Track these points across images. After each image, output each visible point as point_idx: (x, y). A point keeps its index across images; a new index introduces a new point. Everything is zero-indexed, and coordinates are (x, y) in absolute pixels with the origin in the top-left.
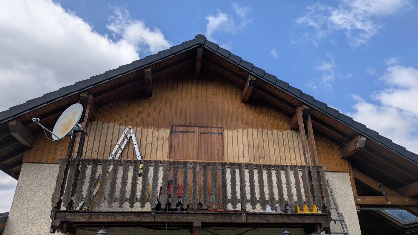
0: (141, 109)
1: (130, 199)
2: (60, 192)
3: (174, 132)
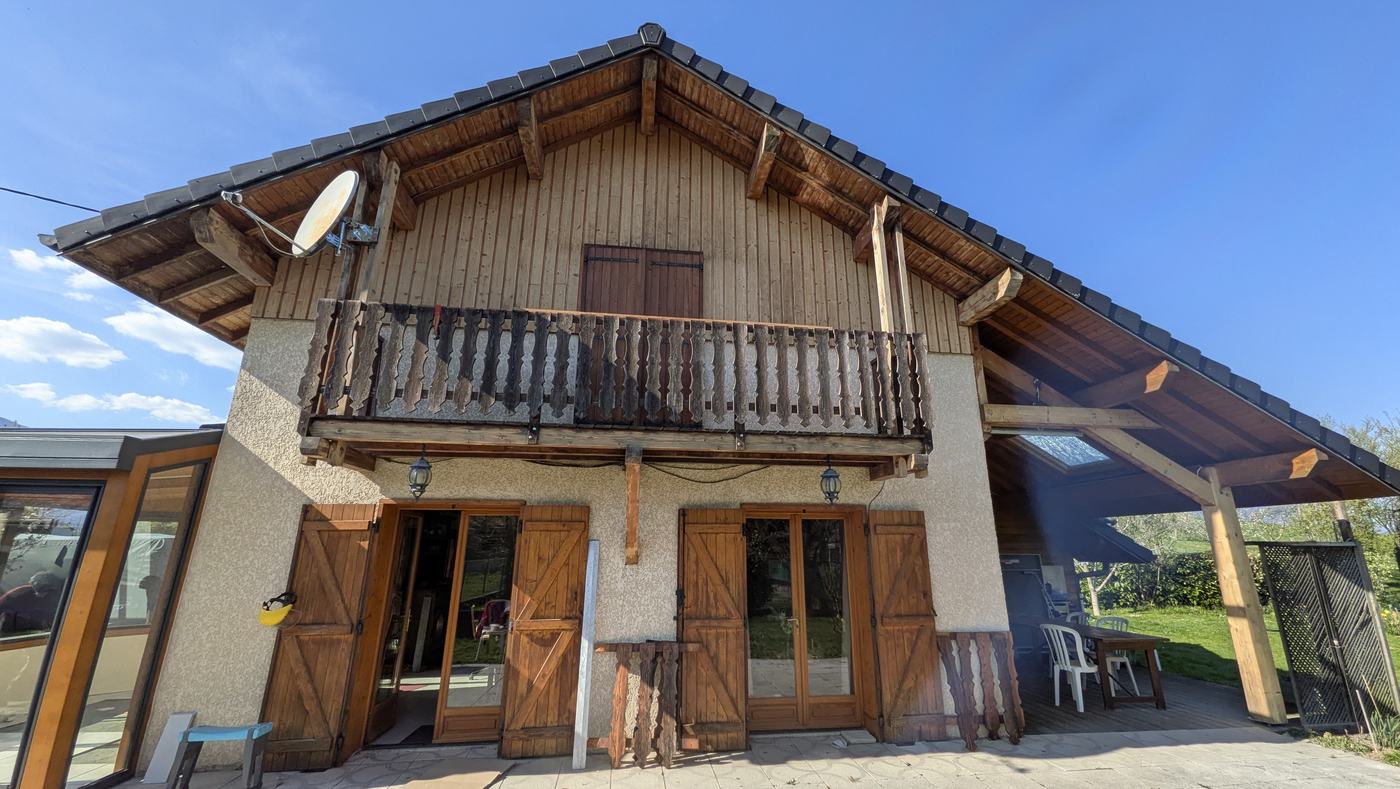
0: (517, 210)
1: (481, 396)
3: (592, 260)
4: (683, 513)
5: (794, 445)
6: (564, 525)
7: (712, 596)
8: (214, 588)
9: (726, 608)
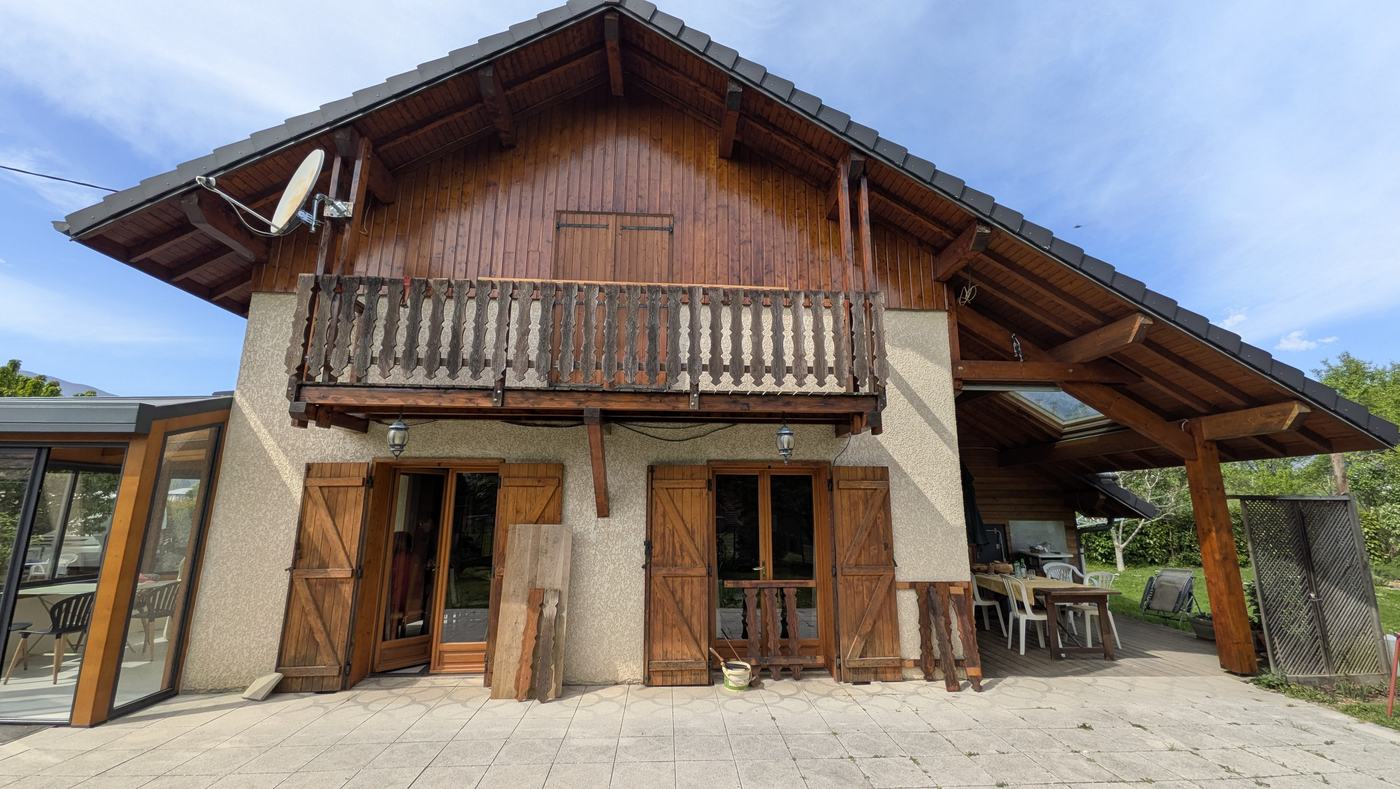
0: (492, 178)
1: (449, 362)
2: (303, 345)
3: (564, 226)
4: (651, 469)
5: (747, 404)
6: (539, 481)
7: (677, 546)
8: (235, 537)
9: (691, 557)
